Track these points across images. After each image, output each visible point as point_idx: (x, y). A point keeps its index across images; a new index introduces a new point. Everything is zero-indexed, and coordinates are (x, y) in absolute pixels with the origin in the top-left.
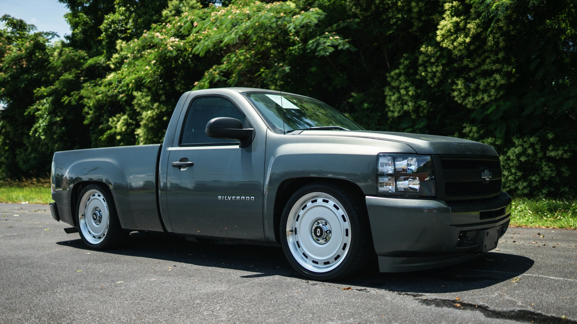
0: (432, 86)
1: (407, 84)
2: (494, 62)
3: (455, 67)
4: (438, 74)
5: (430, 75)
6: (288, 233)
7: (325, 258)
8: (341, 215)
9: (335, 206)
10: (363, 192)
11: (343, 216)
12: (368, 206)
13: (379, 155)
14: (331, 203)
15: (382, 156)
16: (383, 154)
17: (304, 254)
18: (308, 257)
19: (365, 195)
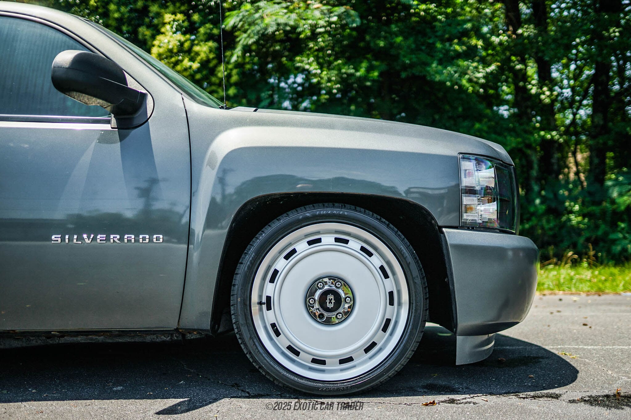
6: (255, 308)
7: (344, 351)
8: (378, 266)
9: (363, 249)
10: (436, 222)
11: (382, 268)
12: (451, 245)
13: (461, 156)
14: (355, 245)
15: (464, 158)
16: (466, 156)
17: (290, 348)
18: (301, 353)
19: (440, 228)
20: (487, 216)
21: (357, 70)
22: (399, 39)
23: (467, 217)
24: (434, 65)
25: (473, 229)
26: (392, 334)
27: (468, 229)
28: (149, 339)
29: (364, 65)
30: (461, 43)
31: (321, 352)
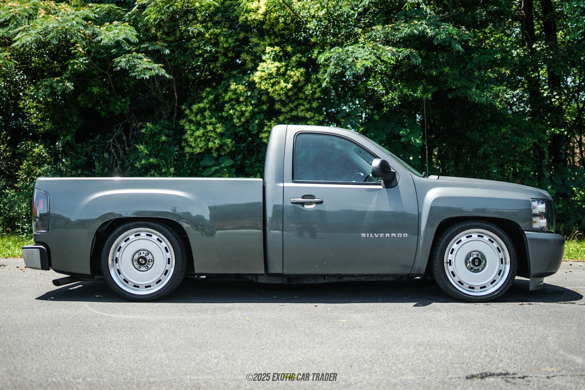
0: (238, 125)
1: (214, 120)
2: (307, 110)
3: (263, 109)
4: (247, 114)
5: (237, 114)
6: (445, 265)
7: (482, 283)
8: (496, 247)
9: (490, 240)
10: (521, 229)
11: (498, 248)
12: (529, 239)
13: (531, 200)
14: (486, 238)
15: (533, 201)
16: (534, 200)
17: (459, 282)
18: (464, 284)
19: (523, 231)
20: (542, 225)
21: (415, 91)
22: (447, 69)
23: (535, 226)
24: (474, 90)
25: (536, 232)
26: (502, 276)
27: (534, 231)
28: (384, 279)
29: (420, 88)
30: (493, 72)
31: (472, 284)
